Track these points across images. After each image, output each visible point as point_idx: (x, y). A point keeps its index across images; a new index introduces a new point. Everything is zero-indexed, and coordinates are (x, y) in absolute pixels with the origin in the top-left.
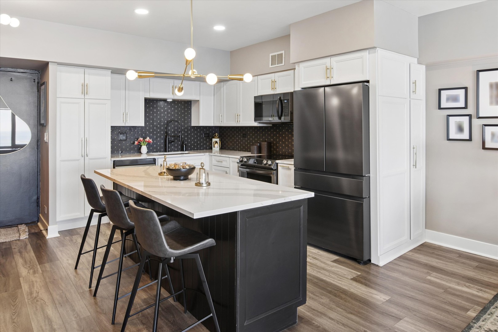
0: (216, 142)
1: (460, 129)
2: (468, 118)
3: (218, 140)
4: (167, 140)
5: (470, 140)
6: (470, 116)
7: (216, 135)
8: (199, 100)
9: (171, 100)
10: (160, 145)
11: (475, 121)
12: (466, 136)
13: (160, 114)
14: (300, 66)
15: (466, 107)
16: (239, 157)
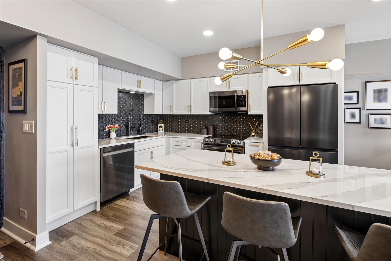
0: (161, 127)
1: (353, 116)
2: (358, 110)
3: (163, 125)
4: (129, 126)
5: (360, 123)
6: (360, 108)
7: (160, 121)
8: (153, 94)
9: (134, 92)
10: (123, 130)
11: (363, 112)
12: (357, 120)
13: (123, 104)
14: (268, 70)
15: (357, 103)
16: (203, 138)
